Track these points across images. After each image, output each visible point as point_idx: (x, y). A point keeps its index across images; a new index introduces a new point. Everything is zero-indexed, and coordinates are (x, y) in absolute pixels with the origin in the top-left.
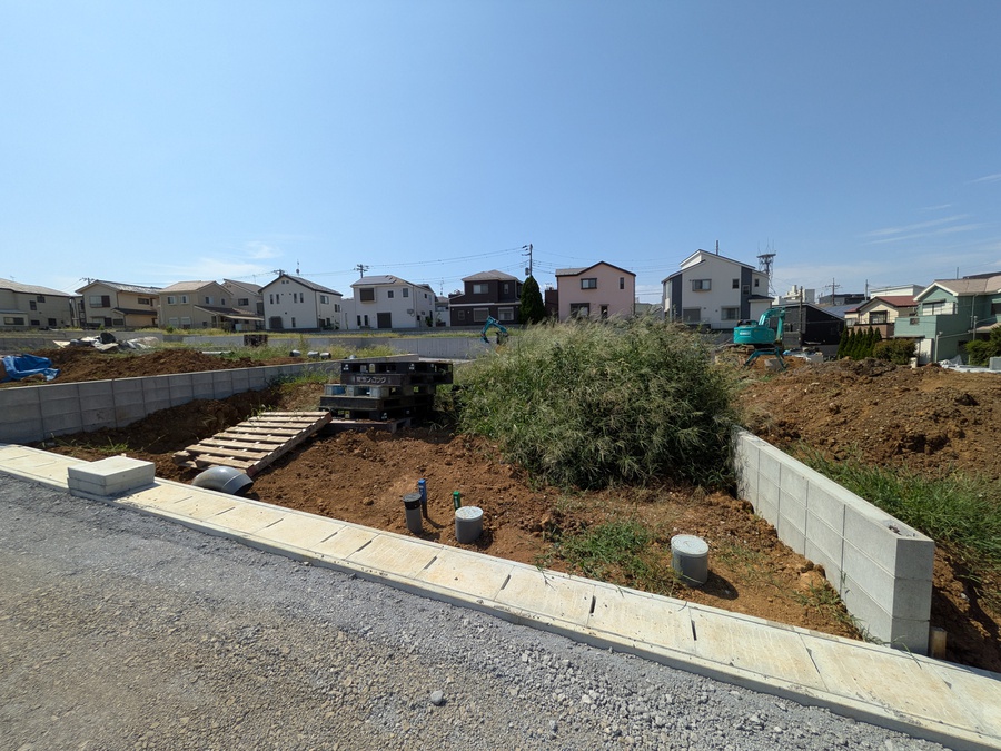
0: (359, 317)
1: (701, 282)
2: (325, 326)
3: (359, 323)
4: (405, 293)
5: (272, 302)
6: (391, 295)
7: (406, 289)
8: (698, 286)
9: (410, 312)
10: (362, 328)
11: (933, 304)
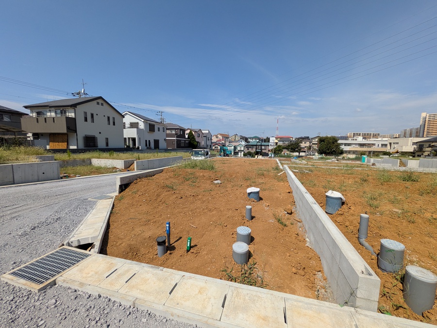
0: (146, 141)
3: (146, 145)
5: (86, 120)
6: (159, 130)
7: (164, 128)
10: (147, 148)
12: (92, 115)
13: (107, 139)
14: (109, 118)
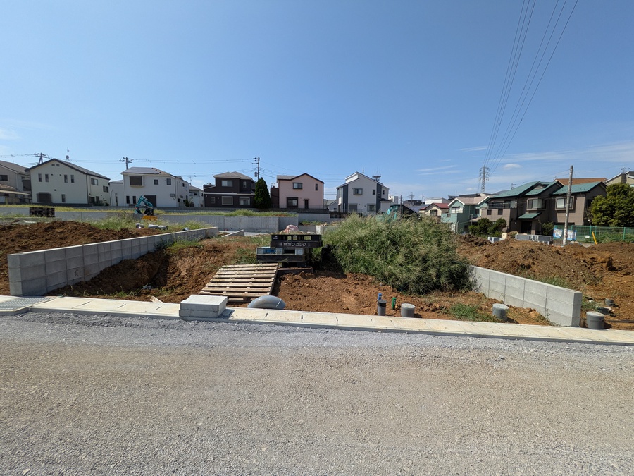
0: (128, 197)
1: (358, 190)
2: (94, 203)
3: (128, 201)
4: (169, 182)
5: (40, 180)
6: (156, 182)
7: (169, 180)
8: (356, 192)
9: (172, 196)
10: (130, 205)
11: (455, 208)
12: (47, 176)
13: (63, 196)
14: (66, 177)
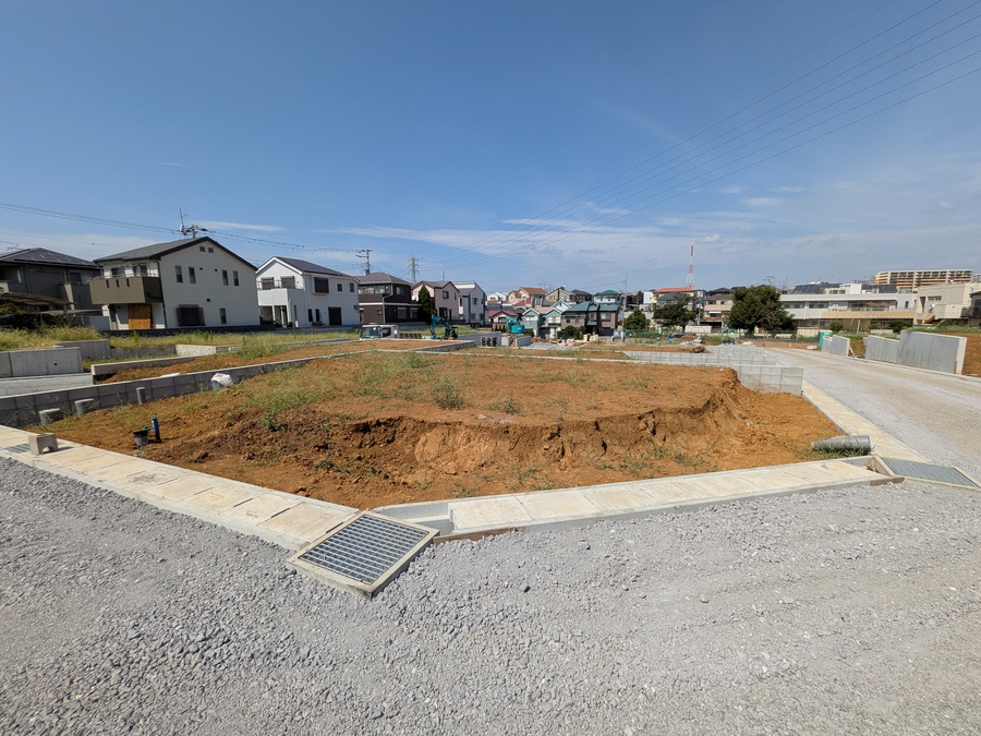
0: (310, 311)
1: (474, 298)
4: (352, 289)
5: (180, 279)
6: (340, 288)
7: (352, 284)
9: (356, 308)
12: (192, 271)
13: (223, 310)
14: (225, 273)
